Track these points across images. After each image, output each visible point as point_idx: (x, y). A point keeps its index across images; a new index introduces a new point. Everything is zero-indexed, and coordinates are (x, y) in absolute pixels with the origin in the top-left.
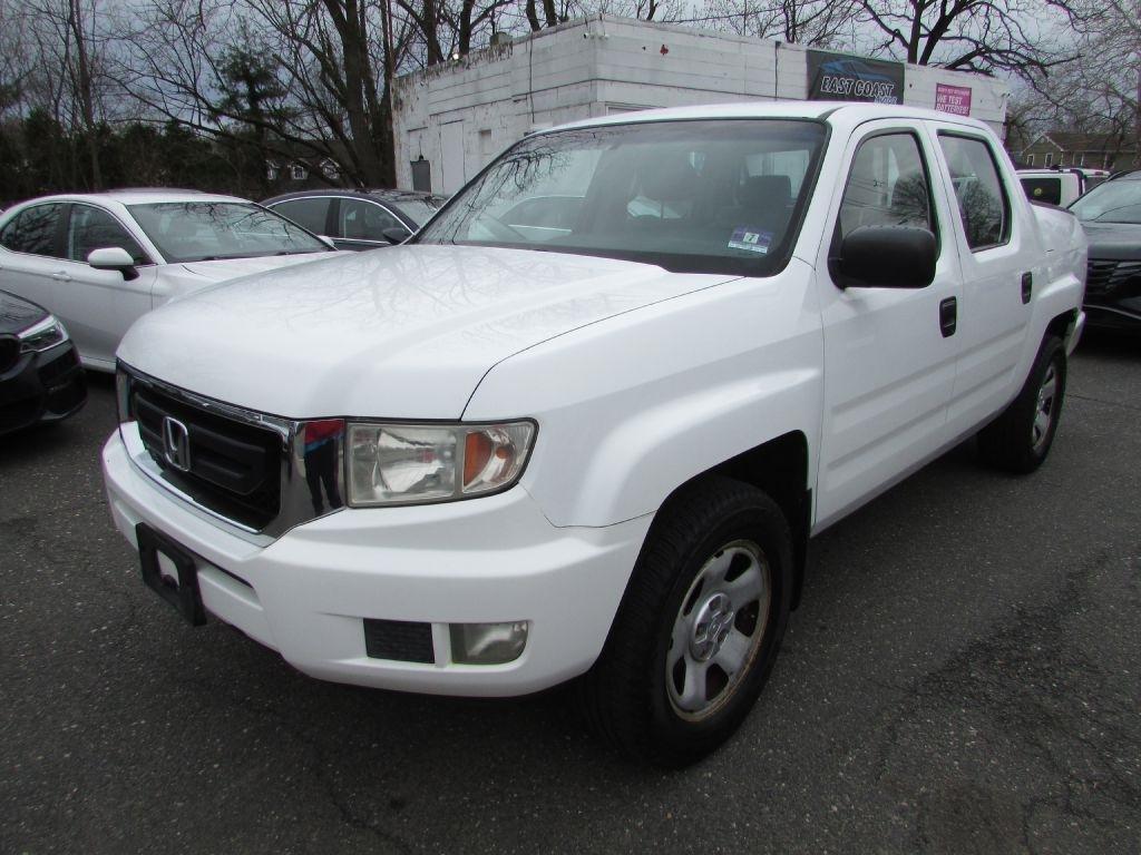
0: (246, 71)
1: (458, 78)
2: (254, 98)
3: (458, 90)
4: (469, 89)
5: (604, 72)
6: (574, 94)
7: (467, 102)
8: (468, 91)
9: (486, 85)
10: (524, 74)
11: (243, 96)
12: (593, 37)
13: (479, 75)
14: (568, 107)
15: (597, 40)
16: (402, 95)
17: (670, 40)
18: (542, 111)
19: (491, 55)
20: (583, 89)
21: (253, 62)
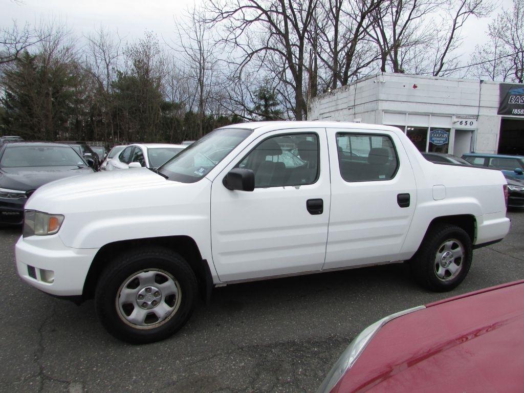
0: (265, 96)
1: (330, 99)
2: (266, 106)
3: (330, 104)
4: (334, 103)
5: (382, 97)
6: (369, 106)
7: (333, 109)
8: (333, 105)
9: (340, 102)
10: (352, 98)
11: (263, 105)
12: (378, 82)
13: (337, 98)
14: (367, 112)
15: (380, 83)
16: (311, 106)
17: (418, 82)
18: (358, 113)
19: (342, 90)
20: (373, 104)
21: (268, 92)
